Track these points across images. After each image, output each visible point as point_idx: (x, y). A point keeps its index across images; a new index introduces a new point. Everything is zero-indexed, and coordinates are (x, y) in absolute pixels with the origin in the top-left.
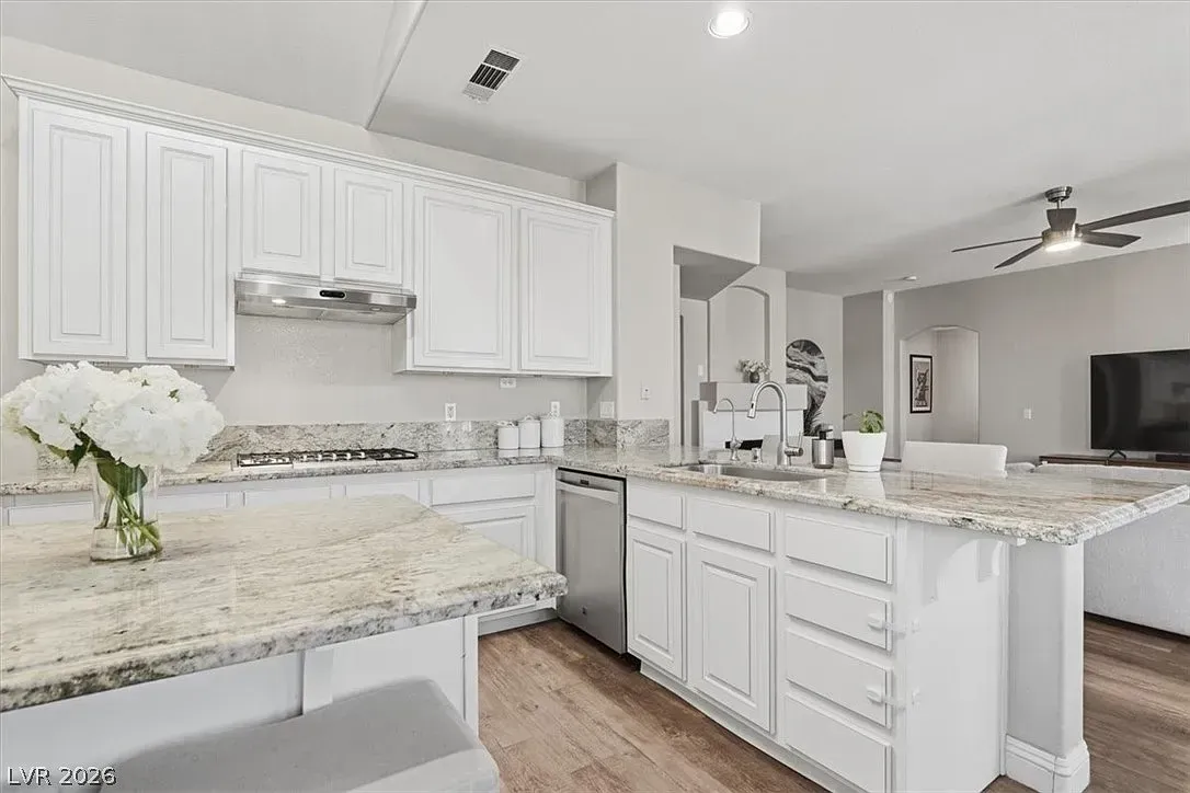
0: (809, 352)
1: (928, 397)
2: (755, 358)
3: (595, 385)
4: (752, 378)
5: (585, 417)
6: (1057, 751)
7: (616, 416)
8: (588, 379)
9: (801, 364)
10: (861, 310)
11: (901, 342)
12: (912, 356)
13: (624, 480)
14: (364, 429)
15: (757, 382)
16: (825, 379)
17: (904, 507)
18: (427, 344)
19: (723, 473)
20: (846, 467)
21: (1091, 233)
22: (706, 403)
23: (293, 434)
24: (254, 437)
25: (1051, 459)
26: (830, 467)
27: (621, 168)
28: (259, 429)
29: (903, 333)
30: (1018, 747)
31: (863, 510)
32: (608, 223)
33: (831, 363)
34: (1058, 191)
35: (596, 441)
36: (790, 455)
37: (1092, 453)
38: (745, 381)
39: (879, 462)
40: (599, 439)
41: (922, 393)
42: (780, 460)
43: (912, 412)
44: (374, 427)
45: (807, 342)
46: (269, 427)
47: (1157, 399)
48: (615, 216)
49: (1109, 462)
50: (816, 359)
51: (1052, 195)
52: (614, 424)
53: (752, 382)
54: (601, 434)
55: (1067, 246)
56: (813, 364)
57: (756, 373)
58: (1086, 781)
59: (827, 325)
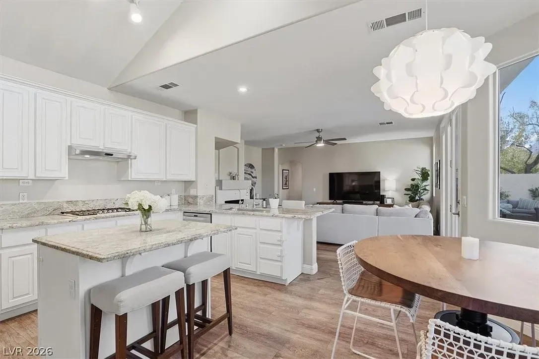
0: (251, 168)
1: (288, 184)
2: (235, 172)
3: (188, 184)
4: (233, 178)
5: (184, 194)
6: (311, 265)
7: (197, 194)
8: (185, 181)
9: (248, 172)
10: (267, 153)
11: (280, 165)
12: (283, 170)
13: (211, 214)
14: (107, 201)
15: (235, 179)
16: (256, 178)
17: (283, 215)
18: (136, 171)
19: (238, 210)
20: (270, 208)
21: (327, 142)
22: (218, 187)
23: (80, 204)
24: (65, 205)
25: (320, 203)
26: (266, 208)
27: (198, 110)
28: (68, 202)
29: (281, 163)
30: (305, 266)
31: (276, 216)
32: (194, 129)
33: (257, 172)
34: (319, 130)
35: (188, 202)
36: (256, 205)
37: (330, 201)
38: (231, 179)
39: (278, 206)
40: (189, 201)
41: (286, 184)
42: (253, 206)
43: (283, 189)
44: (110, 200)
45: (250, 164)
46: (71, 201)
47: (348, 184)
48: (197, 127)
49: (333, 204)
50: (253, 170)
51: (318, 131)
52: (196, 197)
53: (233, 179)
54: (190, 200)
55: (321, 145)
56: (252, 172)
57: (235, 176)
58: (317, 271)
59: (257, 159)
